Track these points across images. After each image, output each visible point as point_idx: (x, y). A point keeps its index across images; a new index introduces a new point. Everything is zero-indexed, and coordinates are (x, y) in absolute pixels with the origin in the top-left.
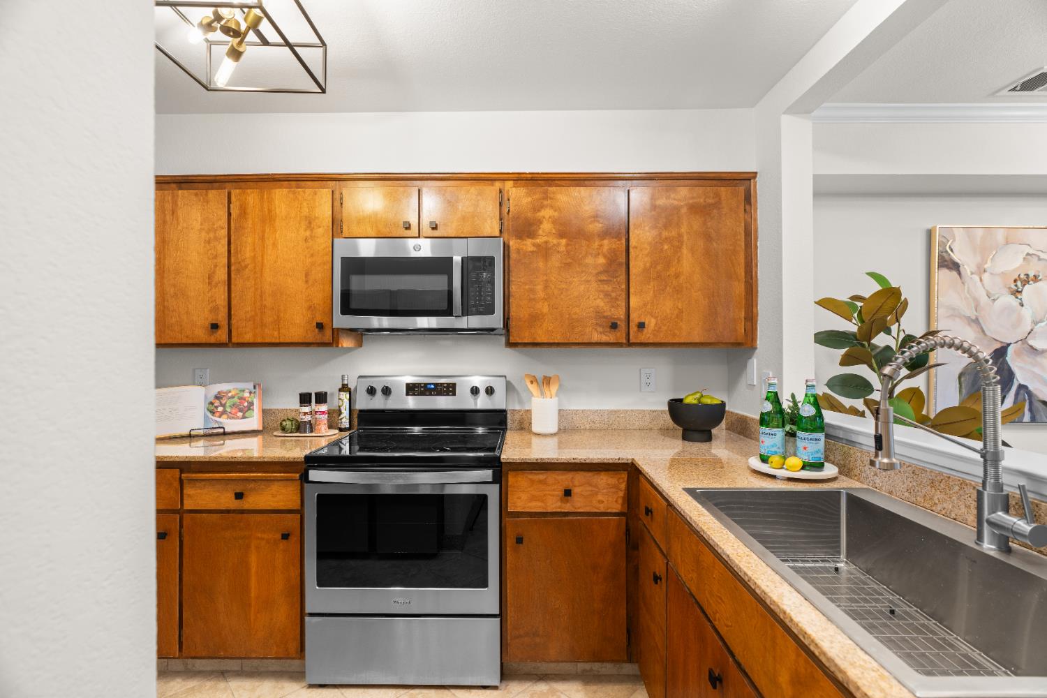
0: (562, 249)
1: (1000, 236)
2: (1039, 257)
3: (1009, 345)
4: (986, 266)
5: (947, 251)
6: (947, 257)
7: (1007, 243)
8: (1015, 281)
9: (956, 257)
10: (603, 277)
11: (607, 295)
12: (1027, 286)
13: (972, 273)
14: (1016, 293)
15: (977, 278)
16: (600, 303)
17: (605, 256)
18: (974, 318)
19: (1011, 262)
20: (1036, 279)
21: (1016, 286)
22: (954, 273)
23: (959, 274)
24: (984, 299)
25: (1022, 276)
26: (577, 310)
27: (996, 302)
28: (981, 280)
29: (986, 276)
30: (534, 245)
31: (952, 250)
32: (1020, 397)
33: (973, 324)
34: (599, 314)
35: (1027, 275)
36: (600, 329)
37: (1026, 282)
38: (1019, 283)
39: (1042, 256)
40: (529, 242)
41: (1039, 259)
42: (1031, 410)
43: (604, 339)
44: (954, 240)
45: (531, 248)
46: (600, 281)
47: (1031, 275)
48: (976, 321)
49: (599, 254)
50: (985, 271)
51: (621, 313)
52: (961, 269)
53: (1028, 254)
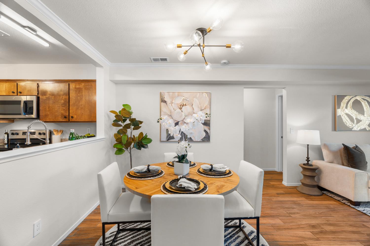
0: (53, 98)
1: (176, 94)
2: (186, 99)
3: (179, 122)
4: (173, 102)
5: (163, 98)
6: (163, 100)
7: (178, 96)
8: (180, 105)
9: (166, 99)
10: (63, 105)
11: (64, 110)
12: (183, 107)
13: (169, 104)
14: (181, 108)
15: (171, 105)
16: (63, 112)
17: (63, 100)
18: (170, 115)
19: (179, 101)
20: (185, 105)
21: (181, 107)
22: (165, 104)
23: (166, 104)
24: (173, 110)
25: (182, 104)
26: (57, 113)
27: (176, 111)
28: (172, 105)
29: (173, 104)
30: (46, 97)
31: (164, 98)
32: (182, 135)
33: (170, 117)
34: (62, 114)
35: (183, 104)
36: (62, 118)
37: (183, 106)
38: (181, 106)
39: (187, 99)
40: (45, 97)
41: (186, 100)
42: (185, 138)
43: (63, 120)
44: (165, 95)
45: (45, 98)
46: (63, 106)
47: (184, 104)
48: (171, 116)
49: (62, 100)
50: (173, 103)
51: (68, 114)
52: (167, 102)
53: (183, 99)
